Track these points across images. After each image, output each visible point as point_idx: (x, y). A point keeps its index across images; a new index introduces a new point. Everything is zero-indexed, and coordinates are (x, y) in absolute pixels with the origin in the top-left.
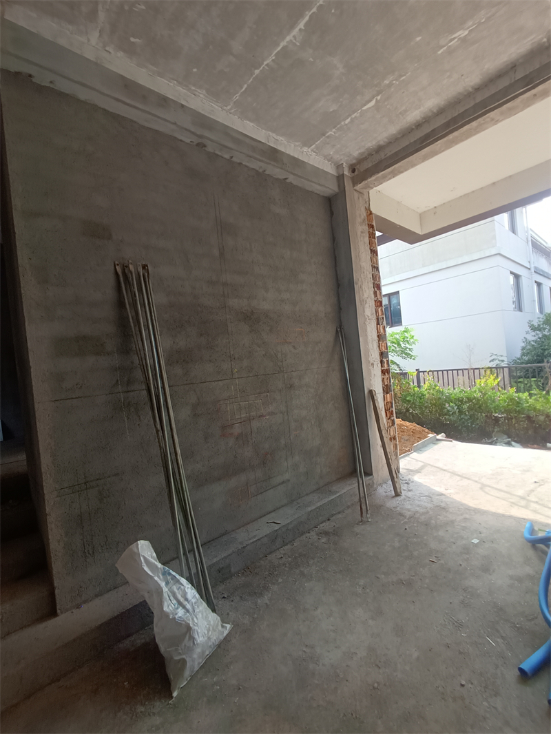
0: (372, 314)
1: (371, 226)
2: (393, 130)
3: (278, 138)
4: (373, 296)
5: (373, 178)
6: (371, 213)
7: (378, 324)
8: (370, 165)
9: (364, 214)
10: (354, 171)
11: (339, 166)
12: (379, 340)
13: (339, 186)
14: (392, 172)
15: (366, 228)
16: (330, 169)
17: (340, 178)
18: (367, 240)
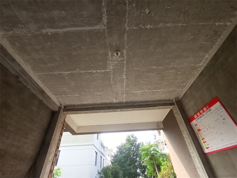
0: (51, 160)
1: (64, 125)
2: (79, 103)
3: (47, 89)
4: (55, 151)
5: (70, 112)
6: (65, 121)
7: (52, 165)
8: (70, 108)
9: (63, 121)
10: (65, 107)
11: (61, 104)
12: (50, 173)
13: (59, 110)
14: (76, 113)
15: (62, 125)
16: (58, 104)
17: (60, 108)
18: (61, 129)
